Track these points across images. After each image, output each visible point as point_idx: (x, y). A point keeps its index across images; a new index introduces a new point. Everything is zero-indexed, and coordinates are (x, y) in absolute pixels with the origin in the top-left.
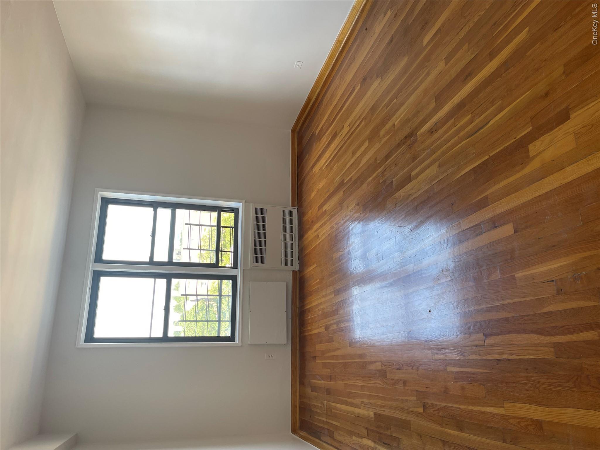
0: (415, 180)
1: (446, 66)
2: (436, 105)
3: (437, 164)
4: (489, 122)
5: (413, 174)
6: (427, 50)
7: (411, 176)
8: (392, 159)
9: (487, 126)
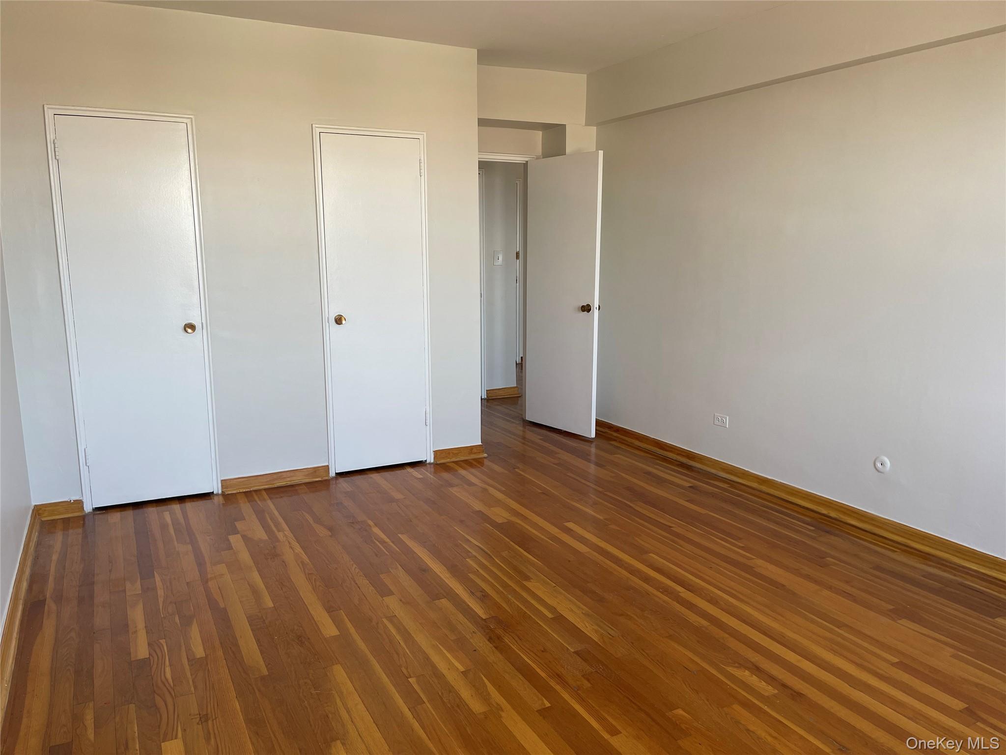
0: (558, 609)
1: (394, 594)
2: (445, 597)
3: (525, 583)
4: (477, 546)
5: (550, 615)
6: (352, 630)
7: (553, 616)
8: (534, 662)
9: (482, 547)
